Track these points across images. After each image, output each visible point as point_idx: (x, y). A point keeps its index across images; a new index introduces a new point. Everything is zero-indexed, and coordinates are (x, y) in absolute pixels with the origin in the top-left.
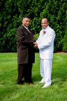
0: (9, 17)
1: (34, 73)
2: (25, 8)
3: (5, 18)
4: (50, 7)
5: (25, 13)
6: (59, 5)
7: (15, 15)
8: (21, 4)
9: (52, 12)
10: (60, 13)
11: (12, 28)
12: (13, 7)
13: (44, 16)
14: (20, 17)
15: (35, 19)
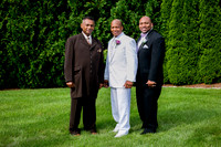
0: (49, 18)
1: (99, 119)
3: (41, 21)
5: (80, 9)
7: (60, 14)
9: (135, 6)
10: (149, 7)
11: (56, 39)
13: (117, 14)
14: (71, 18)
15: (100, 20)
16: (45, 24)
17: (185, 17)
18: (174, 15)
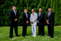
0: (21, 8)
2: (29, 3)
3: (19, 9)
4: (42, 2)
5: (29, 6)
6: (47, 1)
7: (24, 7)
8: (27, 1)
9: (43, 5)
10: (47, 5)
12: (23, 3)
13: (39, 7)
14: (27, 8)
15: (34, 8)
16: (20, 9)
17: (57, 8)
18: (54, 7)
